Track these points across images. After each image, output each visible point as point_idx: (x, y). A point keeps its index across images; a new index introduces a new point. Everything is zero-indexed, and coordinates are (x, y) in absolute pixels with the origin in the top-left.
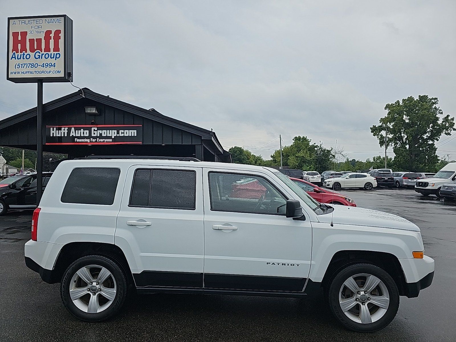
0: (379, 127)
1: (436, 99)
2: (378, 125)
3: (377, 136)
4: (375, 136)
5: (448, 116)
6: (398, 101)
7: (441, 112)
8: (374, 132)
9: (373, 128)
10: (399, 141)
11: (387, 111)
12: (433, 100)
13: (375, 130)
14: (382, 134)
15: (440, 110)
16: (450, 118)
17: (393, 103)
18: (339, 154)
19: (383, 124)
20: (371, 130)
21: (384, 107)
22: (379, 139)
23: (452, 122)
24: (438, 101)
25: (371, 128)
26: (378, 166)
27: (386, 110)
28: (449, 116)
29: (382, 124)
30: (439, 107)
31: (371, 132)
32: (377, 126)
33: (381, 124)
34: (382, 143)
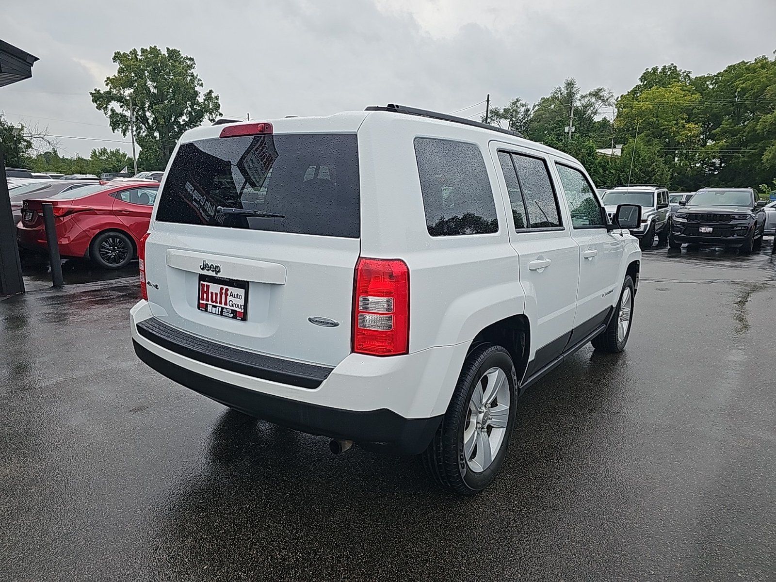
0: (106, 93)
1: (192, 59)
2: (105, 90)
3: (104, 110)
4: (100, 109)
5: (211, 92)
6: (135, 50)
7: (200, 82)
8: (98, 102)
9: (95, 95)
10: (143, 124)
11: (117, 66)
12: (187, 61)
13: (100, 99)
14: (114, 109)
15: (199, 79)
16: (213, 95)
17: (126, 53)
18: (41, 139)
19: (112, 90)
20: (92, 97)
21: (112, 57)
22: (110, 116)
23: (217, 103)
24: (194, 64)
25: (91, 93)
26: (115, 166)
27: (115, 63)
28: (213, 92)
29: (110, 89)
30: (197, 75)
31: (93, 101)
32: (102, 92)
33: (107, 89)
34: (115, 125)
